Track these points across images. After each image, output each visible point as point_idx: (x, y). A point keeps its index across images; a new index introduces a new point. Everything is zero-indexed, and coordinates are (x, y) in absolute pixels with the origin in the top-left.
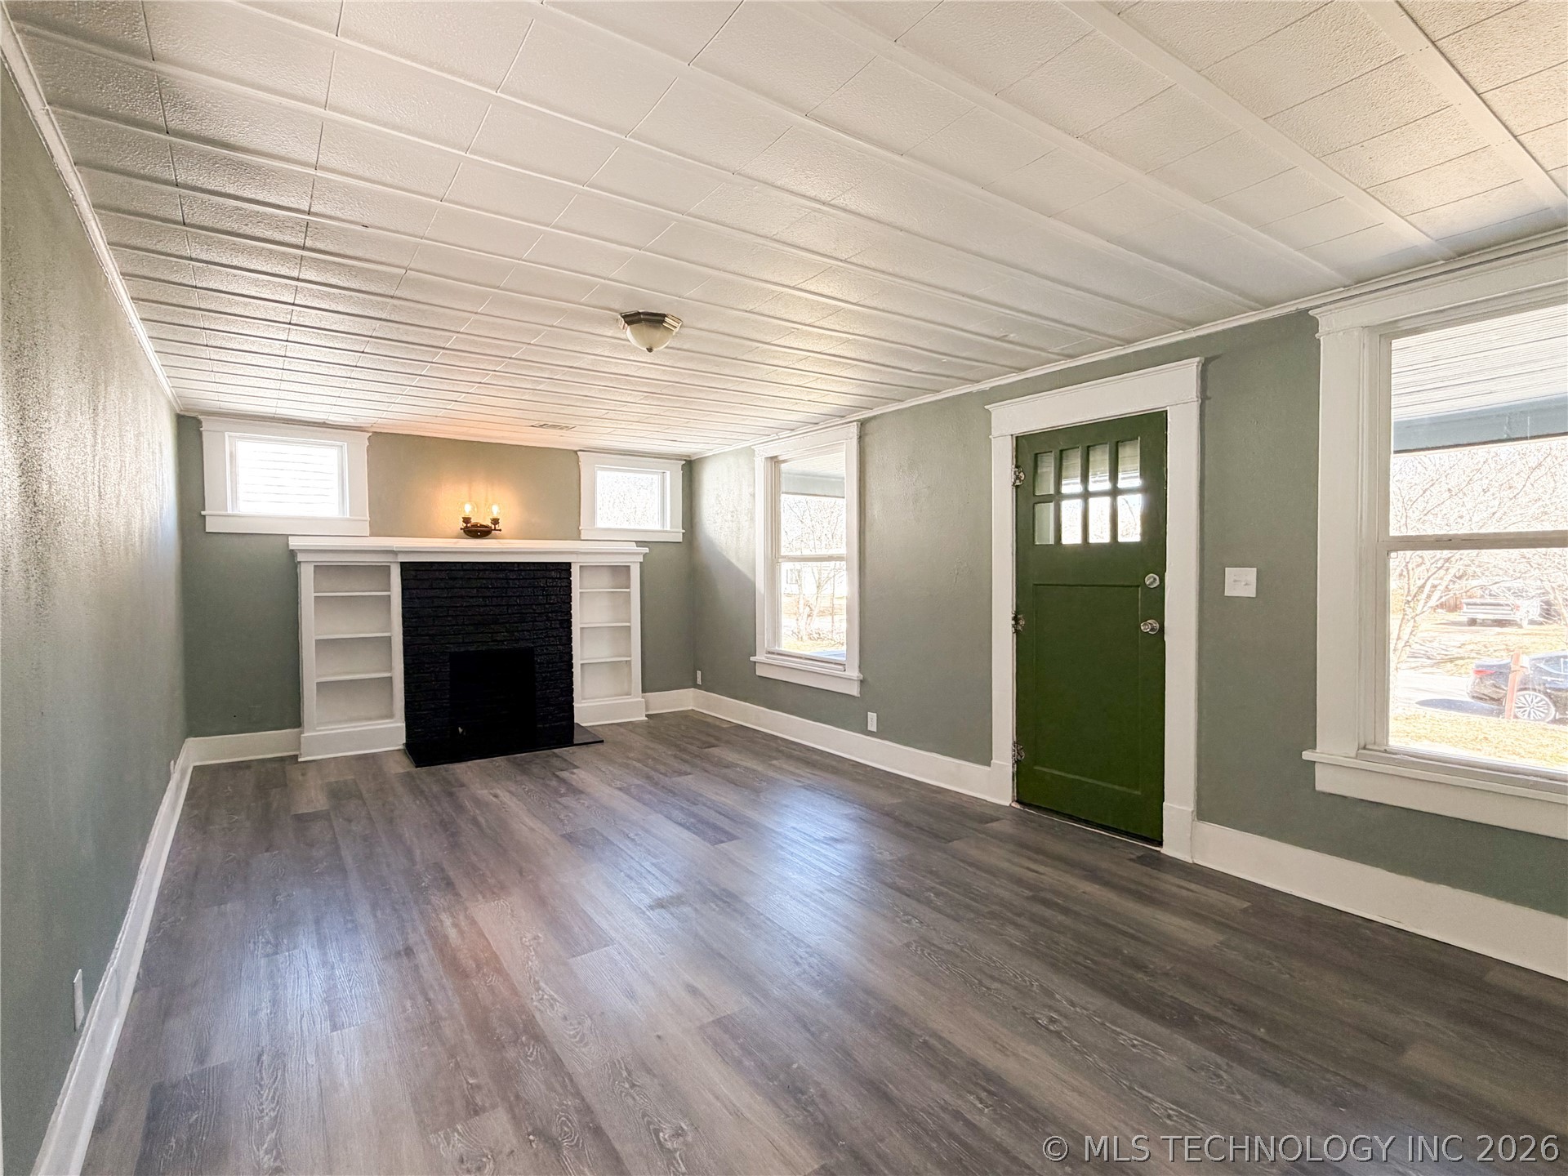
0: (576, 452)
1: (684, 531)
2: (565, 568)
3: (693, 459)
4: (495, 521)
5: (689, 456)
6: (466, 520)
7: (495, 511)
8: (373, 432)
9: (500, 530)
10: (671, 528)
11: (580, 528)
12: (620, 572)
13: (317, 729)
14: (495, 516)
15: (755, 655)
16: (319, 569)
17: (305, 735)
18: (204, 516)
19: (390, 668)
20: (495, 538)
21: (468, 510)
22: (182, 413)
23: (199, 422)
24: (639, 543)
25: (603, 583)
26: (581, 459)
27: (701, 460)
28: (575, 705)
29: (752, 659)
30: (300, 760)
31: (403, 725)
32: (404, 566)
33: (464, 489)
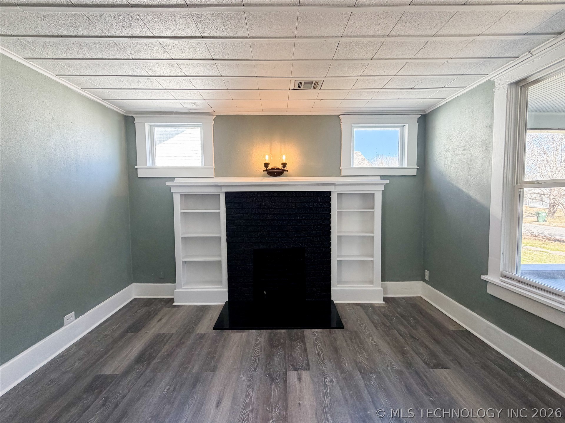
0: (338, 116)
1: (418, 167)
2: (327, 195)
3: (427, 112)
4: (284, 165)
5: (424, 111)
6: (266, 165)
7: (284, 159)
8: (216, 115)
9: (287, 171)
10: (407, 165)
11: (341, 168)
12: (368, 197)
13: (183, 287)
14: (284, 162)
15: (487, 274)
16: (185, 197)
17: (177, 290)
18: (137, 169)
19: (220, 256)
20: (286, 176)
21: (267, 159)
22: (127, 115)
23: (133, 118)
24: (383, 177)
25: (355, 205)
26: (342, 121)
27: (435, 112)
28: (333, 288)
29: (483, 277)
30: (174, 304)
31: (226, 290)
32: (228, 194)
33: (267, 146)
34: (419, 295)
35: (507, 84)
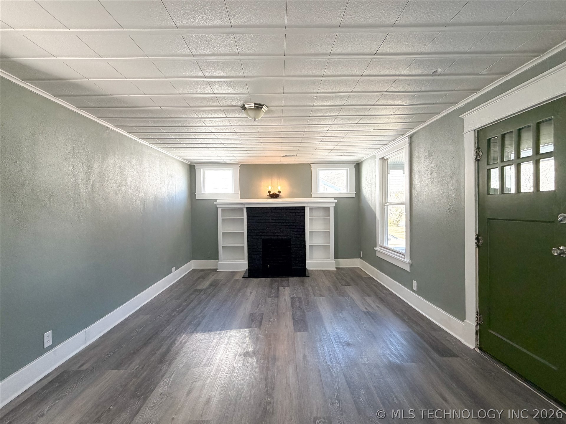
0: (310, 164)
1: (355, 193)
2: (303, 208)
3: (360, 162)
4: (279, 192)
5: (358, 161)
6: (269, 192)
7: (279, 188)
8: (241, 164)
9: (281, 195)
10: (350, 192)
11: (312, 193)
12: (327, 209)
13: (222, 261)
14: (279, 190)
15: (376, 247)
16: (223, 210)
17: (219, 263)
18: (196, 194)
19: (244, 243)
20: (281, 198)
21: (270, 189)
22: (191, 164)
23: (194, 166)
24: (335, 198)
25: (320, 215)
26: (312, 167)
27: (362, 162)
28: (307, 261)
29: (375, 248)
30: (217, 270)
31: (247, 262)
32: (247, 208)
33: (270, 181)
34: (358, 267)
35: (378, 159)
